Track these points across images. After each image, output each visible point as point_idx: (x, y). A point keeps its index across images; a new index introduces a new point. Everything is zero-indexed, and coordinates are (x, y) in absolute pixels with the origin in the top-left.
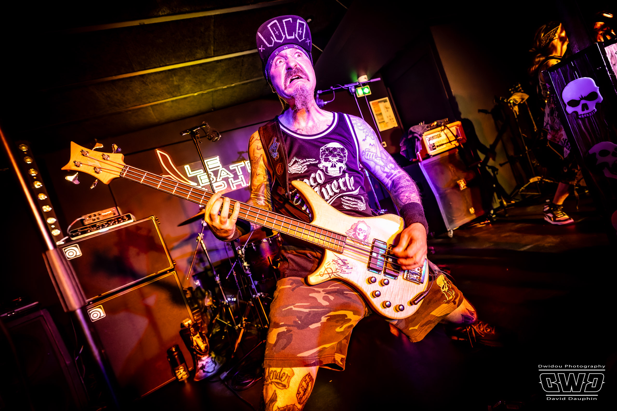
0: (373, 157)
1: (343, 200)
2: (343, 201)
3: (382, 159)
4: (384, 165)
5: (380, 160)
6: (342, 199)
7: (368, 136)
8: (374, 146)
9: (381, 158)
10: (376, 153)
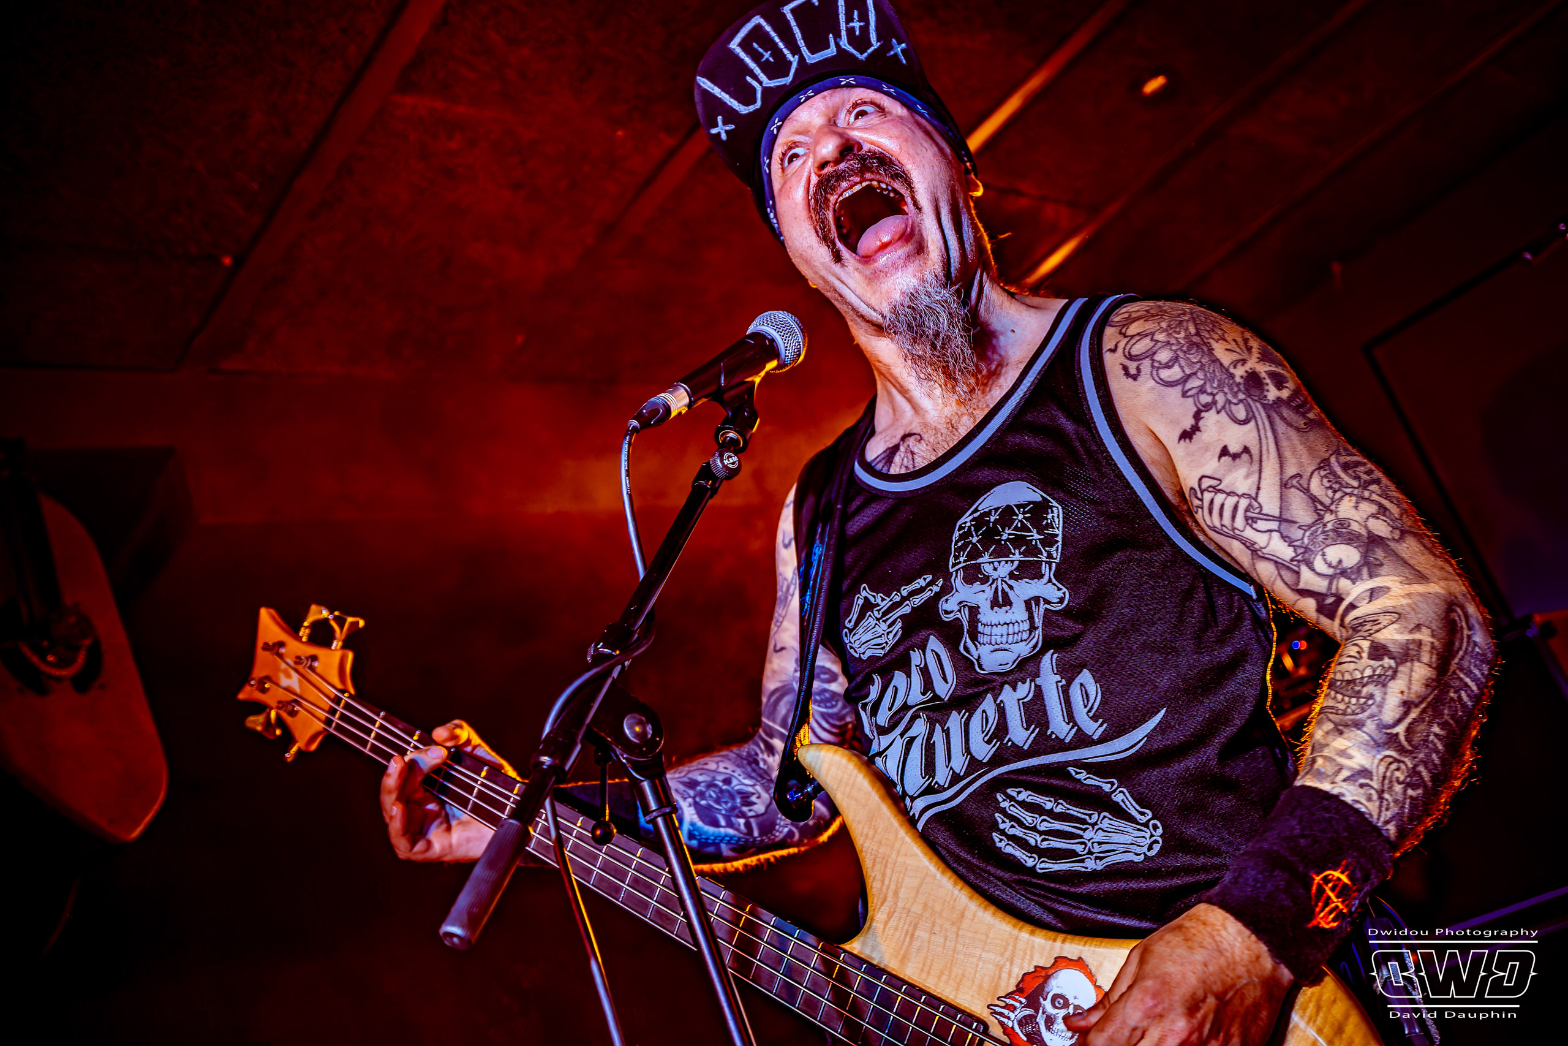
0: (1233, 517)
1: (1005, 804)
2: (1003, 811)
3: (1284, 525)
4: (1292, 560)
5: (1270, 531)
6: (1000, 797)
7: (1213, 411)
8: (1245, 456)
9: (1281, 519)
10: (1249, 496)
